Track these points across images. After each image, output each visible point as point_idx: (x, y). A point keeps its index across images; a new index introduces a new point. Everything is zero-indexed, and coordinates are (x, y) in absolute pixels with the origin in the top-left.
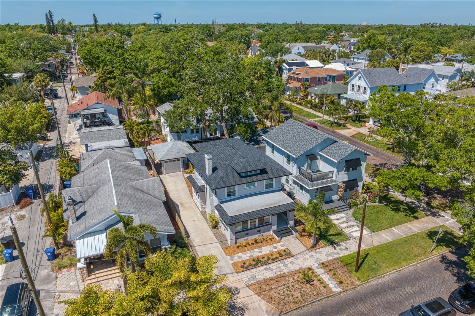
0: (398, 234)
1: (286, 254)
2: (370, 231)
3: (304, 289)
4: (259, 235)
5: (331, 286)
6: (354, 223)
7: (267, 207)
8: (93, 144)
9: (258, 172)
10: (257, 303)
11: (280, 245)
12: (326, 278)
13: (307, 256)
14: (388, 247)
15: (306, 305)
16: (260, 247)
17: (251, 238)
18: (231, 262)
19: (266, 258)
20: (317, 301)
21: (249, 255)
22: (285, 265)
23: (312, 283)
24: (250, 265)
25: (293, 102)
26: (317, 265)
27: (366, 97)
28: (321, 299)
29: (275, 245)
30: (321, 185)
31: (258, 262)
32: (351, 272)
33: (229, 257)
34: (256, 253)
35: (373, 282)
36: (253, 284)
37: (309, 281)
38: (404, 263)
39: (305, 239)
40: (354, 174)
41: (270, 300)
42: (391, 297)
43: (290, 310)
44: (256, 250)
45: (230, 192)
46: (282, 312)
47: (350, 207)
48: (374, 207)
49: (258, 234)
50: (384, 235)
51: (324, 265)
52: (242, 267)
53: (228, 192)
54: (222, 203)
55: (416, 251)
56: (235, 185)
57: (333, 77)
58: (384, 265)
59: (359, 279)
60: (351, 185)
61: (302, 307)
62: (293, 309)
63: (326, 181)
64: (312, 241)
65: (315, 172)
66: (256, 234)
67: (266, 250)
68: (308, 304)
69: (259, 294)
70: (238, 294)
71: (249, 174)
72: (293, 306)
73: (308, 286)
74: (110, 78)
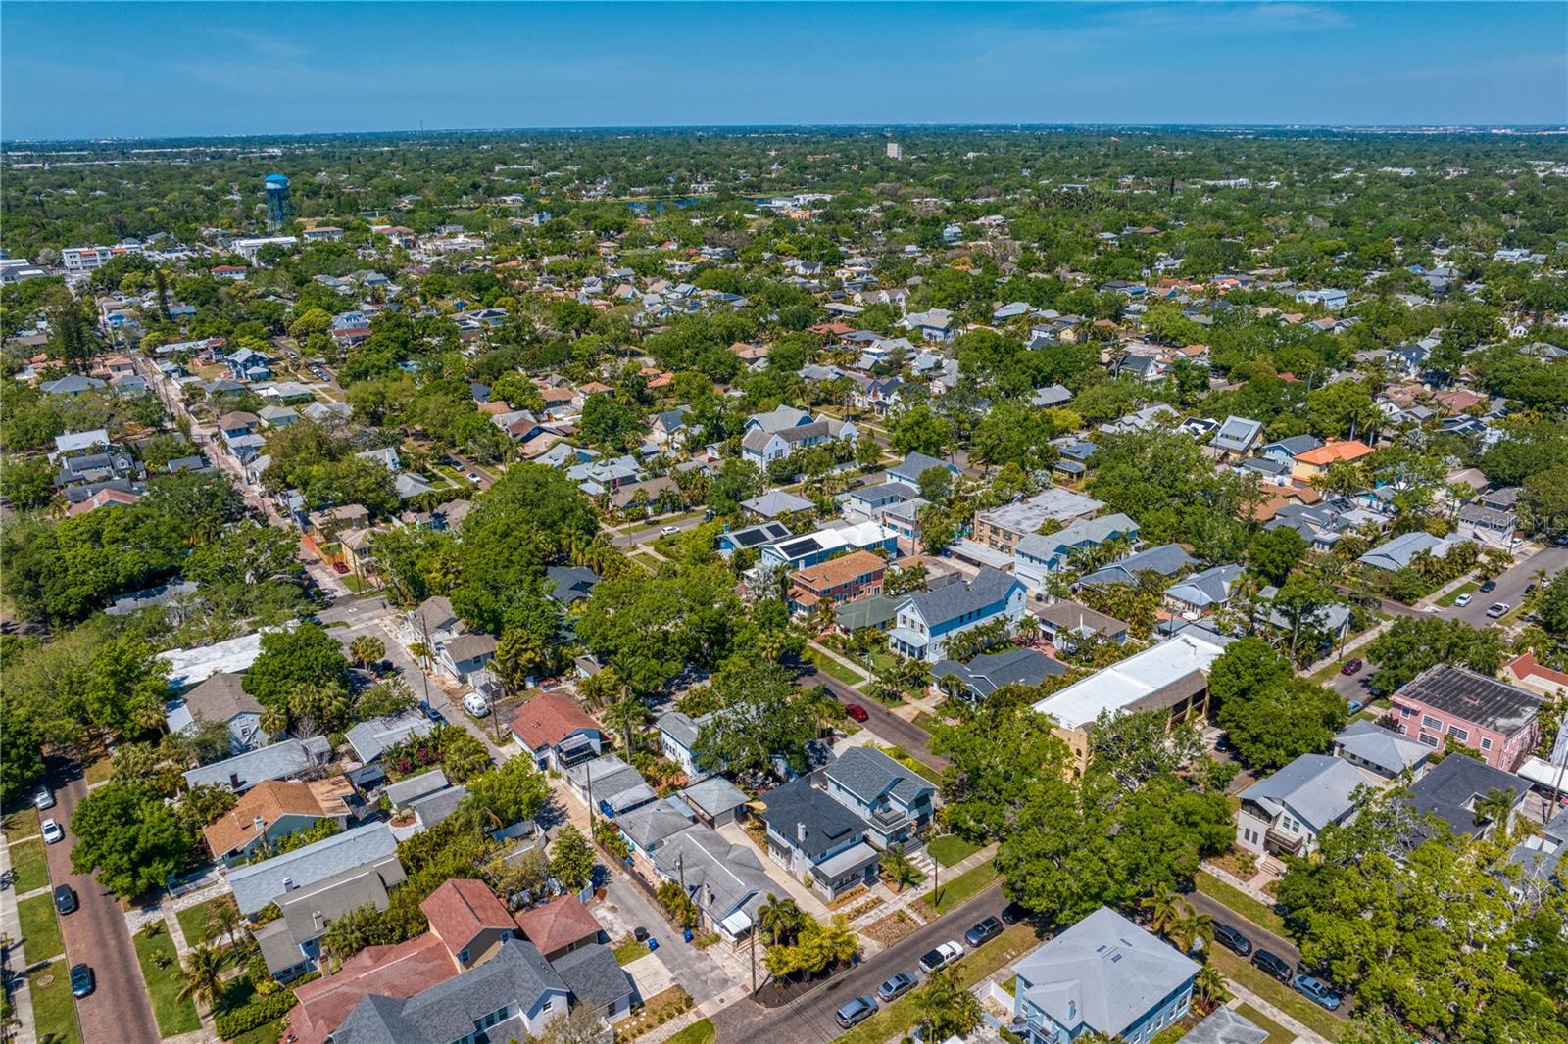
0: (970, 865)
1: (879, 901)
2: (944, 867)
3: (901, 926)
4: (853, 888)
5: (919, 920)
6: (929, 861)
7: (855, 861)
8: (615, 798)
10: (869, 942)
11: (872, 896)
12: (914, 916)
13: (896, 900)
14: (959, 882)
16: (857, 898)
17: (847, 893)
19: (865, 907)
21: (850, 907)
22: (881, 910)
23: (905, 921)
26: (905, 906)
27: (925, 638)
28: (913, 932)
29: (868, 894)
30: (895, 827)
31: (859, 912)
32: (932, 907)
34: (855, 904)
35: (949, 913)
36: (862, 929)
37: (902, 920)
38: (972, 893)
39: (891, 885)
40: (924, 809)
41: (878, 938)
42: (963, 922)
44: (856, 901)
45: (823, 854)
46: (889, 945)
47: (924, 843)
48: (946, 839)
50: (956, 869)
51: (911, 906)
52: (849, 917)
53: (820, 854)
54: (816, 864)
55: (982, 881)
56: (827, 848)
58: (956, 897)
59: (939, 912)
60: (923, 820)
63: (900, 822)
64: (897, 886)
65: (889, 814)
66: (850, 888)
67: (861, 901)
69: (869, 935)
73: (903, 923)
74: (526, 650)
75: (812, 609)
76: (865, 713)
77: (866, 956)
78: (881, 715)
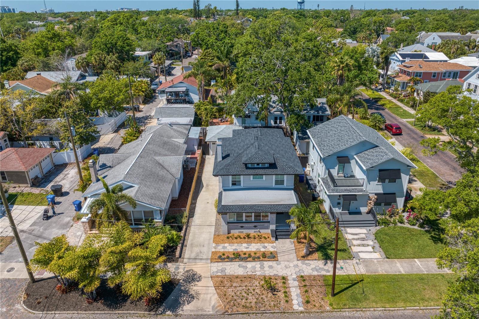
0: (418, 268)
1: (273, 256)
2: (384, 256)
3: (264, 296)
4: (256, 230)
5: (295, 302)
6: (371, 243)
7: (265, 203)
9: (267, 165)
10: (209, 296)
11: (270, 247)
12: (296, 292)
13: (291, 265)
15: (256, 313)
16: (251, 242)
18: (214, 250)
19: (247, 256)
20: (269, 313)
21: (234, 247)
22: (262, 267)
23: (276, 293)
24: (228, 258)
25: (395, 98)
26: (294, 276)
28: (274, 313)
29: (266, 245)
30: (344, 192)
31: (237, 257)
32: (326, 295)
33: (214, 245)
34: (243, 247)
35: (347, 313)
36: (218, 277)
37: (273, 289)
38: (402, 304)
39: (301, 246)
40: (391, 187)
41: (223, 296)
43: (236, 313)
44: (245, 245)
45: (235, 181)
46: (227, 311)
47: (378, 223)
49: (254, 229)
50: (398, 265)
51: (302, 278)
52: (220, 257)
53: (232, 181)
54: (225, 190)
55: (428, 294)
56: (240, 175)
57: (454, 73)
58: (372, 298)
59: (331, 305)
60: (387, 199)
61: (250, 313)
62: (240, 312)
63: (353, 189)
65: (347, 177)
66: (252, 229)
67: (254, 247)
68: (258, 313)
69: (216, 287)
70: (198, 281)
71: (256, 166)
72: (241, 310)
73: (270, 295)
75: (404, 85)
76: (399, 128)
77: (187, 309)
78: (415, 136)
